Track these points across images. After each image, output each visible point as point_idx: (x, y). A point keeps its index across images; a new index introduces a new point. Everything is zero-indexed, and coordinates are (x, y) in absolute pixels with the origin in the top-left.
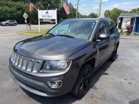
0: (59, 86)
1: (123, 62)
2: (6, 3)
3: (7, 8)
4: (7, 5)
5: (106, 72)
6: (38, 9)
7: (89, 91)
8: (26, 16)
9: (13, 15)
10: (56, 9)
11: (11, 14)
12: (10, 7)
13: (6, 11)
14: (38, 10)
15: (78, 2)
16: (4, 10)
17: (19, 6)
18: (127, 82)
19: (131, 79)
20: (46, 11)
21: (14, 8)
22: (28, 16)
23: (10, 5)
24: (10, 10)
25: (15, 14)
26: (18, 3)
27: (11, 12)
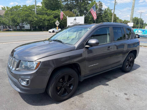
0: (27, 84)
1: (140, 75)
2: (45, 12)
3: (46, 16)
4: (46, 14)
5: (107, 83)
6: (67, 16)
7: (73, 98)
8: (58, 23)
9: (50, 22)
10: (84, 15)
11: (49, 22)
12: (48, 16)
13: (44, 20)
14: (67, 18)
15: (115, 6)
16: (43, 19)
17: (56, 14)
18: (126, 97)
19: (134, 94)
20: (74, 18)
21: (52, 17)
22: (59, 23)
23: (49, 14)
24: (48, 18)
25: (52, 22)
26: (55, 11)
27: (49, 20)
